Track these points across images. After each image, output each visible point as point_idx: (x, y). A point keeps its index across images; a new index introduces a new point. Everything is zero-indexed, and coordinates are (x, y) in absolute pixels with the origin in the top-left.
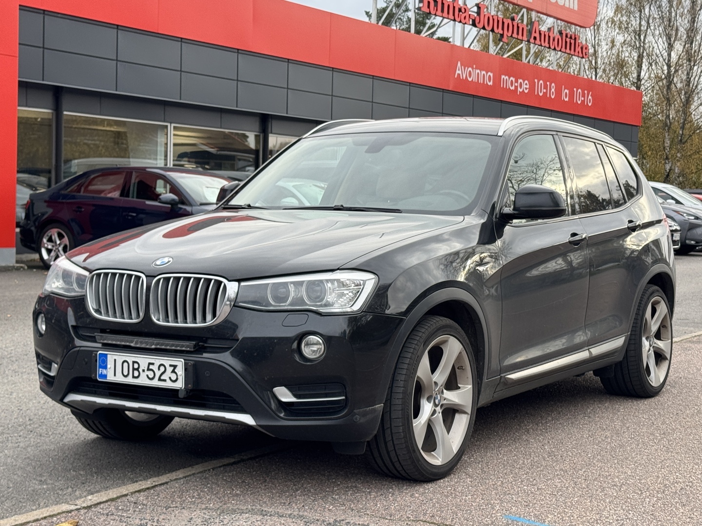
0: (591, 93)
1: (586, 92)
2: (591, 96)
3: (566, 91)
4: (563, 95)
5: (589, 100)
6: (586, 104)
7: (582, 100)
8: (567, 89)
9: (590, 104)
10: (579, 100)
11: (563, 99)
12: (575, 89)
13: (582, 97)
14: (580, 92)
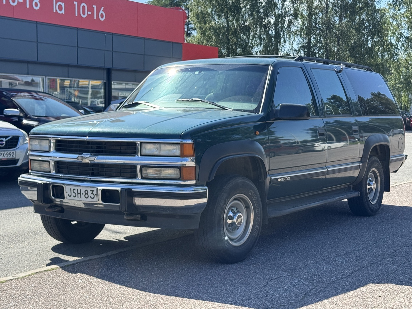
0: (103, 8)
1: (95, 7)
2: (103, 11)
3: (59, 3)
4: (56, 8)
5: (102, 15)
6: (95, 18)
7: (88, 14)
8: (62, 2)
9: (103, 20)
10: (84, 14)
11: (55, 11)
12: (76, 3)
13: (88, 11)
14: (84, 7)
